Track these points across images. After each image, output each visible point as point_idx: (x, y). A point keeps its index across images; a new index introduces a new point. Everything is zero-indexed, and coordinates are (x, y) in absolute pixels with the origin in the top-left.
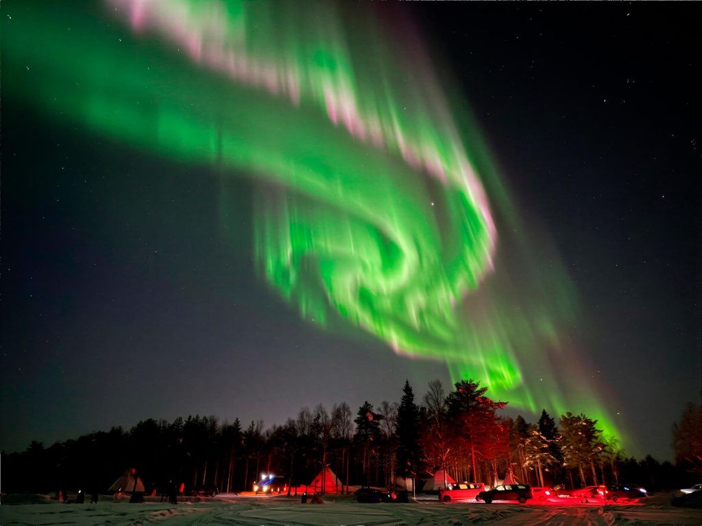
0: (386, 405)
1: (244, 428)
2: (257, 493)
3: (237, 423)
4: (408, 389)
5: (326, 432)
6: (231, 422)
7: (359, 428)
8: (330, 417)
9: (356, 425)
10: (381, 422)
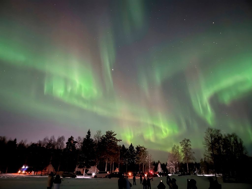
0: (79, 138)
1: (18, 142)
2: (20, 174)
3: (15, 140)
4: (89, 133)
5: (54, 146)
6: (13, 139)
7: (67, 146)
8: (56, 141)
9: (66, 145)
10: (76, 144)
